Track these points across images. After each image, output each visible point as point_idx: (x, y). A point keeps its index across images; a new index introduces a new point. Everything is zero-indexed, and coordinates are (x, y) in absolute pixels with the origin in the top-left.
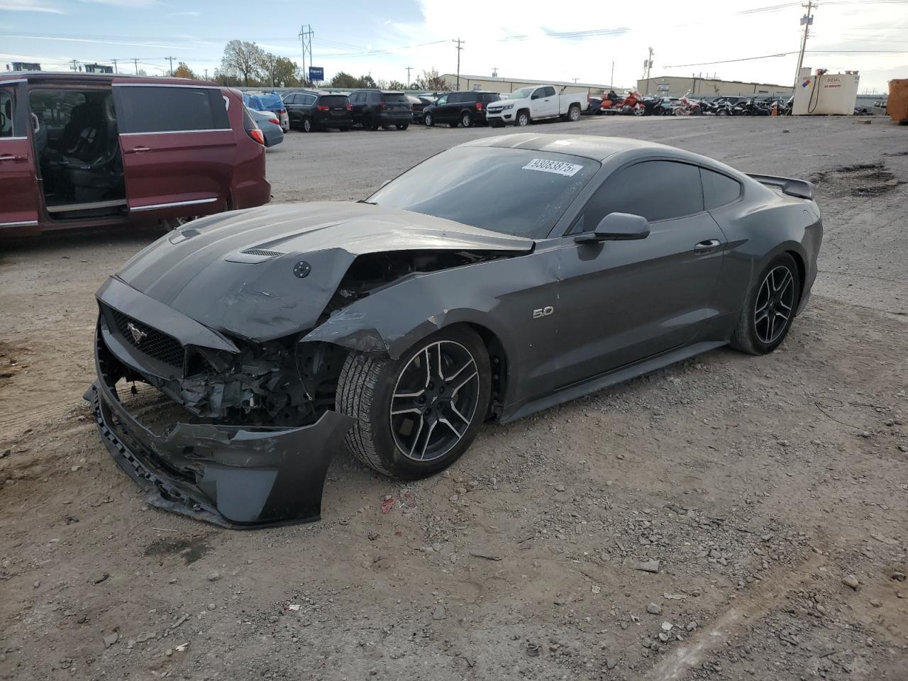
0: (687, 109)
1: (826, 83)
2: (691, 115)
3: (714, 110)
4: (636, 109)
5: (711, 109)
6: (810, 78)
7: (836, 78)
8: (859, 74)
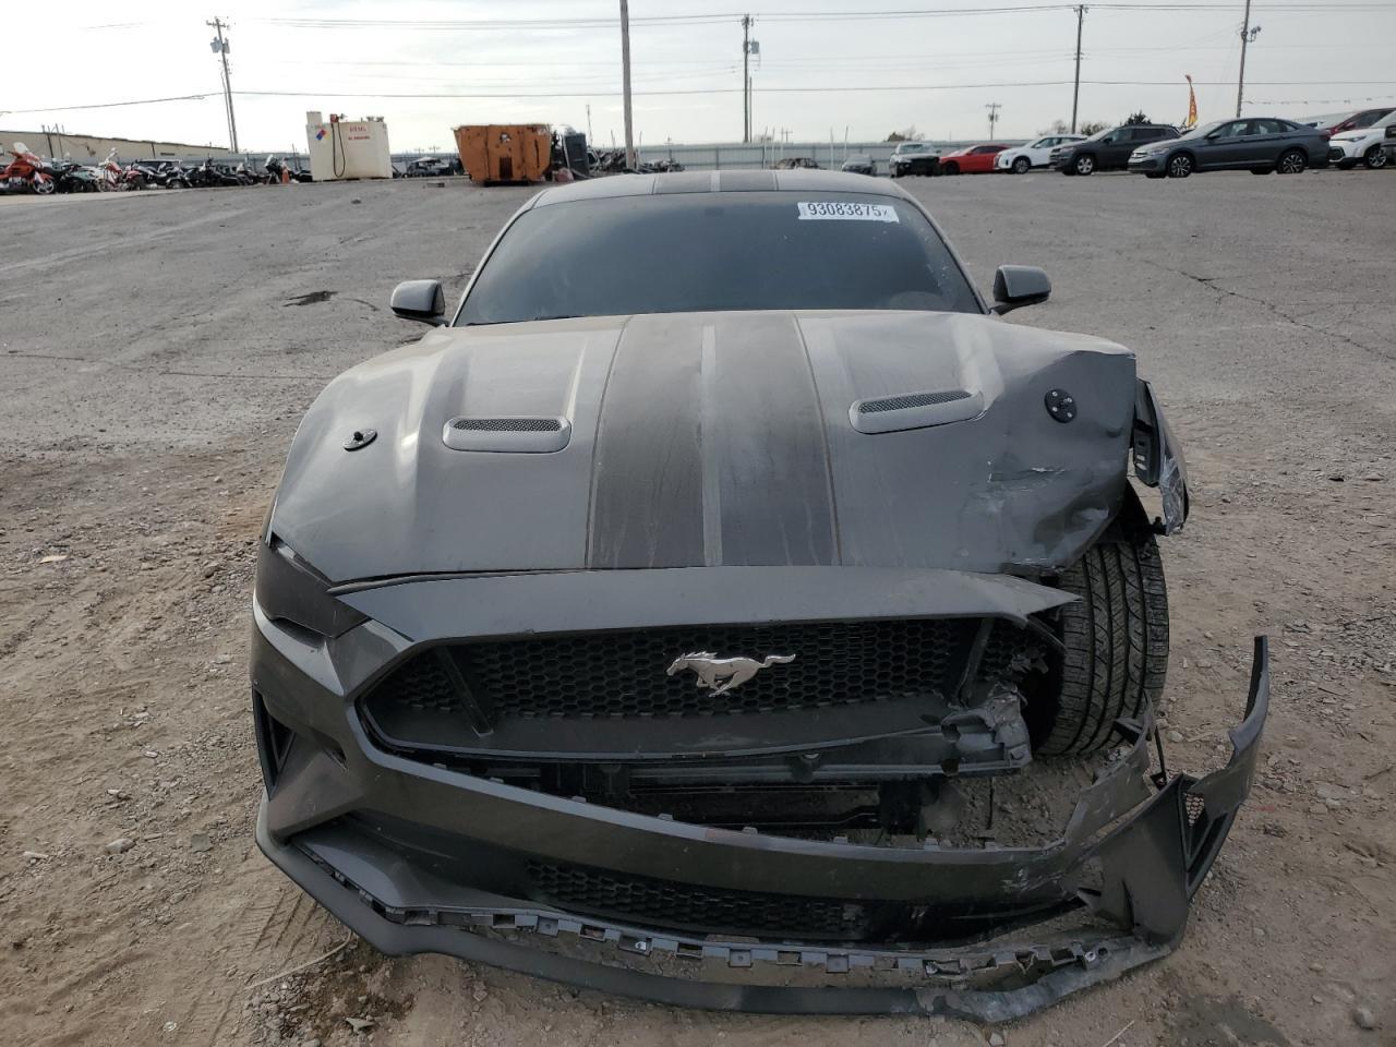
0: (118, 181)
1: (347, 133)
2: (129, 189)
3: (161, 182)
4: (37, 183)
5: (155, 179)
6: (324, 126)
7: (357, 127)
8: (385, 121)
